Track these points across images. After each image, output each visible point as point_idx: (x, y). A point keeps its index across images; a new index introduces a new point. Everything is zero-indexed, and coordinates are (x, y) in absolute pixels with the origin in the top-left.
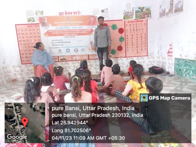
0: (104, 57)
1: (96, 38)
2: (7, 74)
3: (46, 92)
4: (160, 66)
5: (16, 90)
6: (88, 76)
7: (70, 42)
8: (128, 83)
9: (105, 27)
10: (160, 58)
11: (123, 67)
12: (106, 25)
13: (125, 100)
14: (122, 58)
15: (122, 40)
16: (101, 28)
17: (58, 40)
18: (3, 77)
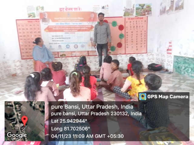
0: (103, 54)
1: (96, 35)
2: (7, 69)
3: (46, 87)
4: (159, 63)
5: (16, 85)
6: (87, 72)
7: (70, 38)
8: (127, 79)
9: (104, 23)
10: (159, 55)
11: (122, 63)
12: (106, 21)
13: (123, 96)
14: (121, 55)
15: (122, 37)
16: (101, 24)
17: (58, 36)
18: (2, 71)
